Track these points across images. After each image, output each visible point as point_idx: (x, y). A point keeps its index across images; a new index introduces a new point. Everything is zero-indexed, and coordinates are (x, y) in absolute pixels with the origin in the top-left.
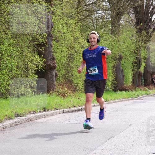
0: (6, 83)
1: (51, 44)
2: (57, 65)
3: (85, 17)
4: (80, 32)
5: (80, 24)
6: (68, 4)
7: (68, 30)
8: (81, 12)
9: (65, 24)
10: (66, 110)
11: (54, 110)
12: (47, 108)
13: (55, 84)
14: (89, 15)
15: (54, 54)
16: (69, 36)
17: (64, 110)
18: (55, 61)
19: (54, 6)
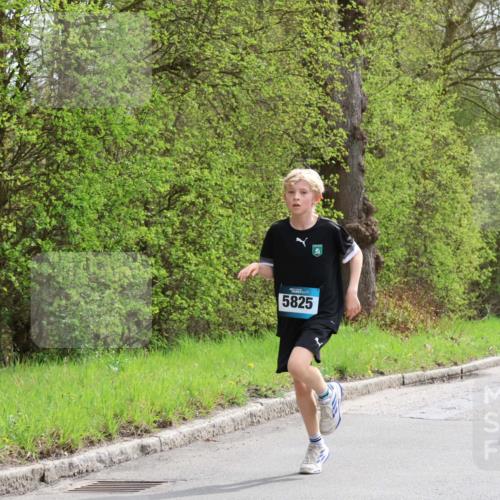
0: (219, 292)
1: (359, 164)
2: (379, 231)
3: (470, 73)
4: (453, 124)
5: (455, 95)
6: (415, 33)
7: (416, 117)
8: (456, 58)
9: (403, 99)
10: (410, 376)
11: (372, 375)
12: (349, 369)
13: (374, 293)
14: (483, 67)
15: (370, 197)
16: (418, 137)
17: (406, 375)
18: (374, 218)
19: (369, 42)
